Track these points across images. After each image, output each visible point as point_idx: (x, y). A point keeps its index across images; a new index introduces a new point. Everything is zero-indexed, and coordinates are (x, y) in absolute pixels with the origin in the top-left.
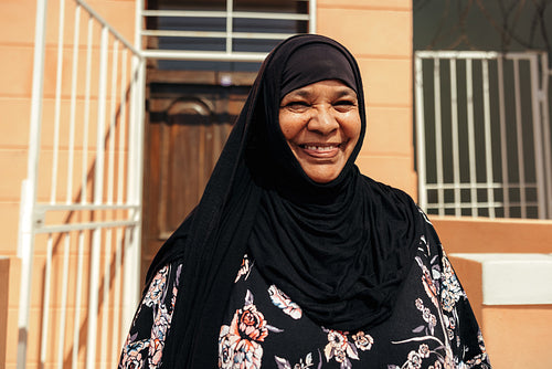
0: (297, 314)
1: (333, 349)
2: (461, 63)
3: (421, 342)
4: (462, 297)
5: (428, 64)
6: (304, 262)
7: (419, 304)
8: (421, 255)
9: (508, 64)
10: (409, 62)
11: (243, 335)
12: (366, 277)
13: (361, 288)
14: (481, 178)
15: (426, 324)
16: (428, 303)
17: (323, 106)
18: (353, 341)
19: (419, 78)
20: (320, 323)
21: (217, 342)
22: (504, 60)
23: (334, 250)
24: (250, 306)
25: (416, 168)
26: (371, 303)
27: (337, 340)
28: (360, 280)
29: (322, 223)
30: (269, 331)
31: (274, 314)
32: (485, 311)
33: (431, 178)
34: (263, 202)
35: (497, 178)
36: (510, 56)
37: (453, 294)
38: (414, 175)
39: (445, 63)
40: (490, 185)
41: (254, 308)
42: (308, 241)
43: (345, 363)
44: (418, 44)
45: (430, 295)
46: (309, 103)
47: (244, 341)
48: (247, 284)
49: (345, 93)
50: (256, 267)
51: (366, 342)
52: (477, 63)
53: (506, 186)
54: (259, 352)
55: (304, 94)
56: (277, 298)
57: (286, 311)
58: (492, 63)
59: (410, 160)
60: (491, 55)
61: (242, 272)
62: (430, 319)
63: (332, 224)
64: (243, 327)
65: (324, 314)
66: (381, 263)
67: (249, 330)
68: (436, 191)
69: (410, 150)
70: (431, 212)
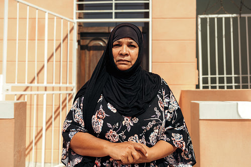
0: (115, 111)
1: (126, 122)
2: (220, 20)
3: (153, 120)
5: (204, 21)
6: (120, 97)
7: (155, 109)
8: (160, 94)
9: (243, 19)
10: (195, 19)
11: (98, 118)
12: (139, 101)
13: (136, 104)
14: (229, 72)
15: (156, 115)
16: (159, 109)
17: (125, 46)
18: (132, 120)
19: (200, 27)
20: (122, 114)
21: (91, 120)
22: (240, 17)
23: (129, 93)
24: (101, 109)
25: (198, 69)
26: (139, 108)
27: (127, 120)
28: (136, 102)
29: (127, 85)
30: (106, 116)
32: (200, 122)
33: (205, 72)
34: (108, 79)
36: (242, 15)
37: (174, 106)
38: (197, 71)
39: (212, 20)
40: (233, 76)
41: (102, 110)
42: (122, 90)
43: (129, 127)
44: (198, 13)
45: (160, 106)
46: (120, 45)
48: (101, 103)
49: (131, 43)
50: (104, 98)
51: (136, 120)
52: (227, 19)
53: (241, 76)
54: (102, 122)
55: (119, 42)
56: (110, 106)
57: (112, 110)
58: (235, 19)
59: (195, 64)
60: (234, 15)
61: (100, 100)
62: (159, 114)
63: (130, 85)
64: (98, 115)
65: (123, 112)
66: (144, 96)
67: (100, 116)
68: (207, 78)
69: (196, 60)
70: (204, 87)
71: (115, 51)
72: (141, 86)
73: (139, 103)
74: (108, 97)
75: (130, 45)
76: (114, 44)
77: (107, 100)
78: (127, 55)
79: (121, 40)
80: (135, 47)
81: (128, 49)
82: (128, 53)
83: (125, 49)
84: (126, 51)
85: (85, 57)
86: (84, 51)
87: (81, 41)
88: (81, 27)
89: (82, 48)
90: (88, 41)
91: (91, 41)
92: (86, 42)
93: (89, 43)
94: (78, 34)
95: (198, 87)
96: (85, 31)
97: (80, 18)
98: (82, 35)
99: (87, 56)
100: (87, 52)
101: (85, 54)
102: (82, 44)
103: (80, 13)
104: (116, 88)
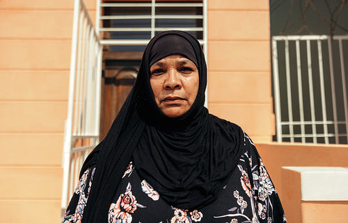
0: (156, 197)
1: (177, 220)
2: (303, 43)
3: (233, 218)
4: (273, 192)
5: (281, 45)
7: (236, 194)
9: (335, 43)
10: (268, 43)
11: (122, 209)
12: (203, 176)
13: (198, 182)
14: (319, 118)
15: (239, 207)
16: (242, 193)
17: (173, 71)
18: (190, 216)
19: (275, 53)
20: (170, 204)
21: (108, 213)
22: (332, 40)
23: (185, 159)
24: (129, 192)
25: (274, 111)
26: (203, 192)
27: (180, 214)
28: (199, 177)
29: (179, 143)
30: (138, 207)
31: (142, 197)
32: (303, 204)
33: (285, 117)
35: (330, 118)
36: (335, 38)
37: (266, 189)
38: (273, 116)
39: (292, 43)
40: (325, 122)
41: (130, 193)
42: (169, 153)
44: (274, 32)
45: (245, 188)
46: (163, 70)
47: (122, 213)
48: (128, 179)
49: (184, 63)
50: (136, 170)
51: (198, 216)
52: (314, 43)
53: (336, 123)
54: (130, 219)
55: (161, 64)
56: (146, 188)
57: (150, 196)
58: (324, 43)
59: (270, 105)
60: (324, 37)
61: (127, 172)
62: (242, 204)
64: (123, 204)
66: (212, 167)
67: (127, 206)
68: (288, 125)
69: (270, 99)
70: (285, 140)
71: (157, 82)
72: (208, 144)
73: (204, 181)
74: (142, 169)
75: (182, 69)
76: (152, 69)
77: (141, 174)
78: (178, 87)
79: (163, 61)
80: (191, 70)
81: (179, 76)
82: (179, 83)
83: (174, 77)
84: (176, 79)
85: (112, 94)
86: (109, 86)
87: (107, 72)
88: (107, 52)
89: (107, 81)
90: (116, 72)
91: (120, 72)
92: (113, 73)
93: (117, 75)
94: (103, 61)
95: (275, 138)
96: (112, 57)
97: (105, 38)
98: (108, 63)
99: (115, 92)
100: (115, 87)
101: (112, 89)
102: (107, 75)
103: (105, 32)
104: (160, 149)
